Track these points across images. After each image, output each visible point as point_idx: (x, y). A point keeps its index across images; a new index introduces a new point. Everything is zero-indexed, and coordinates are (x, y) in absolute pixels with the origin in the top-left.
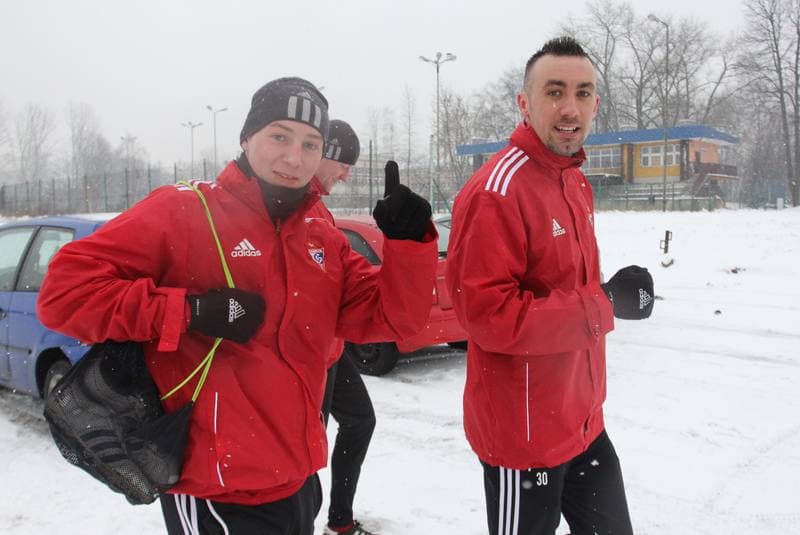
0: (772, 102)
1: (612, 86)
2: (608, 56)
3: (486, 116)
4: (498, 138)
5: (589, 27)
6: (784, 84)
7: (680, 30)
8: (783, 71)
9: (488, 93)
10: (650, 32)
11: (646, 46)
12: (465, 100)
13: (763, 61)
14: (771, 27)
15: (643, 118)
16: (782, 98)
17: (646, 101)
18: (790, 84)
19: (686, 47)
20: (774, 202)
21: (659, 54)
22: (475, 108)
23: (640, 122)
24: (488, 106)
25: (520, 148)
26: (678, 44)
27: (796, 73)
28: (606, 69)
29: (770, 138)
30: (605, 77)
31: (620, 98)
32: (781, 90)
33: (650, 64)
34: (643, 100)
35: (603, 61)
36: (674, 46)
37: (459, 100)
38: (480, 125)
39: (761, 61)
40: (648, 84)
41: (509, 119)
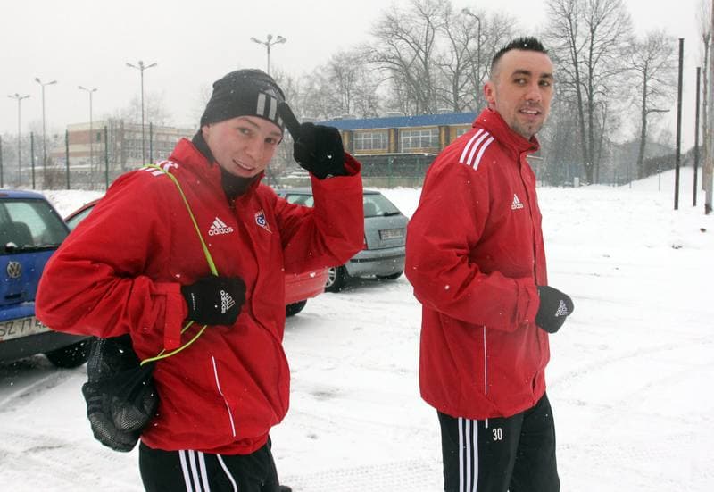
0: (570, 92)
1: (432, 72)
2: (428, 45)
3: (316, 96)
4: (326, 118)
5: (411, 17)
6: (580, 76)
7: (492, 24)
8: (579, 64)
9: (318, 75)
10: (466, 24)
11: (463, 37)
12: (295, 80)
13: (563, 55)
14: (569, 25)
15: (459, 102)
16: (578, 88)
17: (462, 86)
18: (585, 76)
19: (497, 40)
20: (572, 181)
21: (473, 44)
22: (305, 89)
23: (456, 107)
24: (317, 87)
25: (486, 130)
26: (490, 36)
27: (590, 66)
28: (426, 55)
29: (569, 123)
30: (425, 63)
31: (438, 83)
32: (577, 81)
33: (466, 53)
34: (459, 86)
35: (424, 48)
36: (487, 39)
37: (290, 81)
38: (309, 105)
39: (561, 55)
40: (464, 71)
41: (337, 101)
